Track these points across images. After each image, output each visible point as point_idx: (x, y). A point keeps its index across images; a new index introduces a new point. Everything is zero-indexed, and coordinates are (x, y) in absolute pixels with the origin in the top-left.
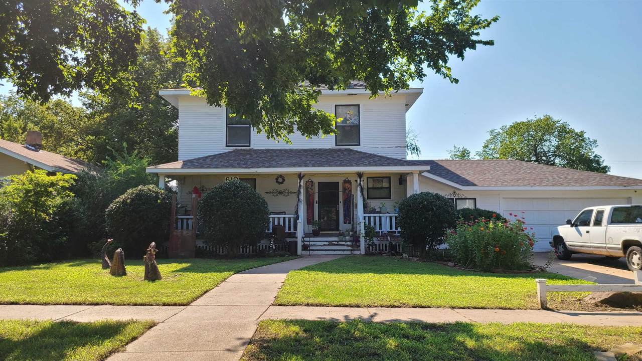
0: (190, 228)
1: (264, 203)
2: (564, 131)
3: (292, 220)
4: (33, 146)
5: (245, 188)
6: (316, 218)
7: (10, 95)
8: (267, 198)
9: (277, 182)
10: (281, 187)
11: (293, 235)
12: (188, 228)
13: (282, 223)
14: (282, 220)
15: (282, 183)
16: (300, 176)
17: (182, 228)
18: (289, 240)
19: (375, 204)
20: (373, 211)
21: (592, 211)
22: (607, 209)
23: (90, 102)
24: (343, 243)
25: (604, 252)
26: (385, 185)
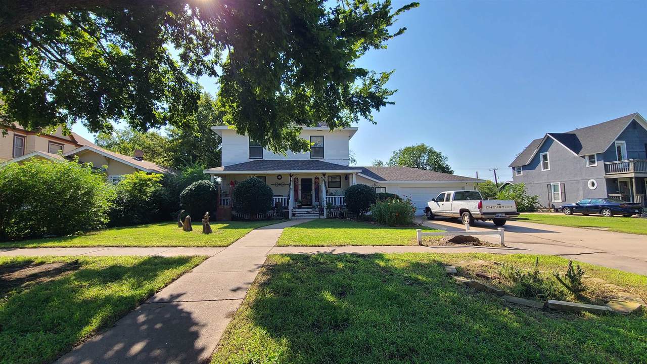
0: (229, 204)
1: (270, 190)
2: (431, 152)
3: (286, 200)
4: (138, 158)
5: (259, 182)
6: (300, 198)
7: (125, 129)
8: (273, 188)
9: (278, 178)
10: (279, 181)
11: (287, 208)
12: (227, 204)
13: (280, 202)
14: (280, 200)
15: (281, 179)
16: (291, 175)
17: (224, 204)
18: (284, 211)
19: (332, 190)
20: (331, 194)
21: (445, 194)
22: (452, 193)
23: (171, 133)
24: (315, 212)
25: (451, 215)
26: (338, 180)
